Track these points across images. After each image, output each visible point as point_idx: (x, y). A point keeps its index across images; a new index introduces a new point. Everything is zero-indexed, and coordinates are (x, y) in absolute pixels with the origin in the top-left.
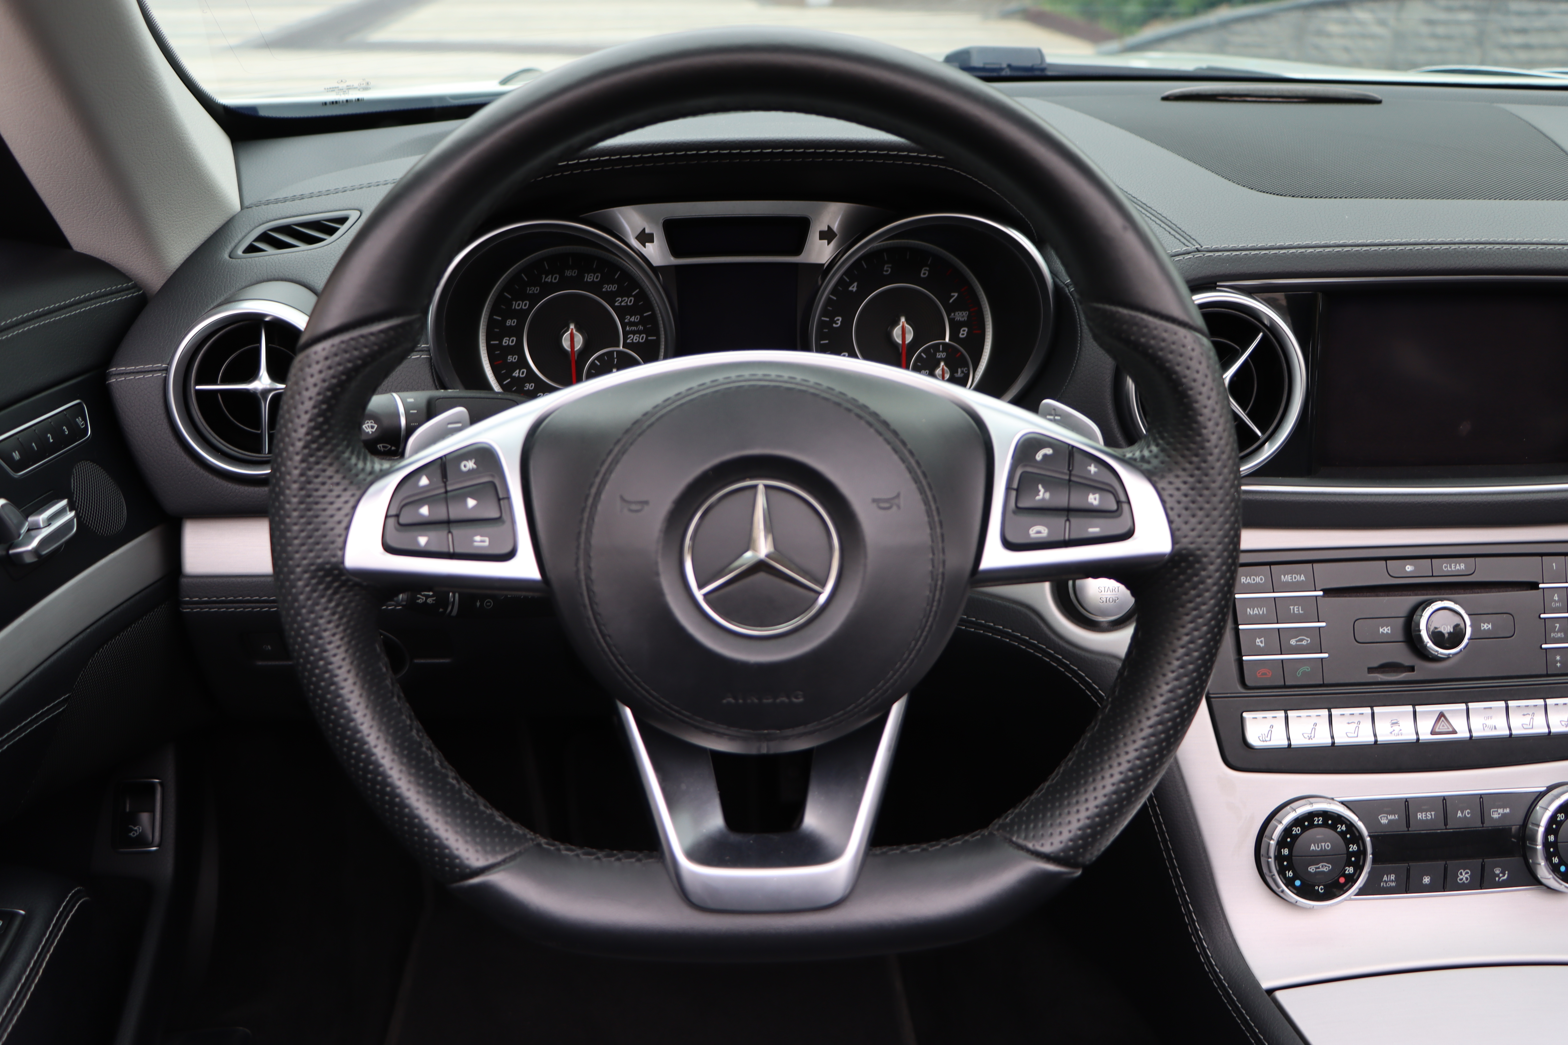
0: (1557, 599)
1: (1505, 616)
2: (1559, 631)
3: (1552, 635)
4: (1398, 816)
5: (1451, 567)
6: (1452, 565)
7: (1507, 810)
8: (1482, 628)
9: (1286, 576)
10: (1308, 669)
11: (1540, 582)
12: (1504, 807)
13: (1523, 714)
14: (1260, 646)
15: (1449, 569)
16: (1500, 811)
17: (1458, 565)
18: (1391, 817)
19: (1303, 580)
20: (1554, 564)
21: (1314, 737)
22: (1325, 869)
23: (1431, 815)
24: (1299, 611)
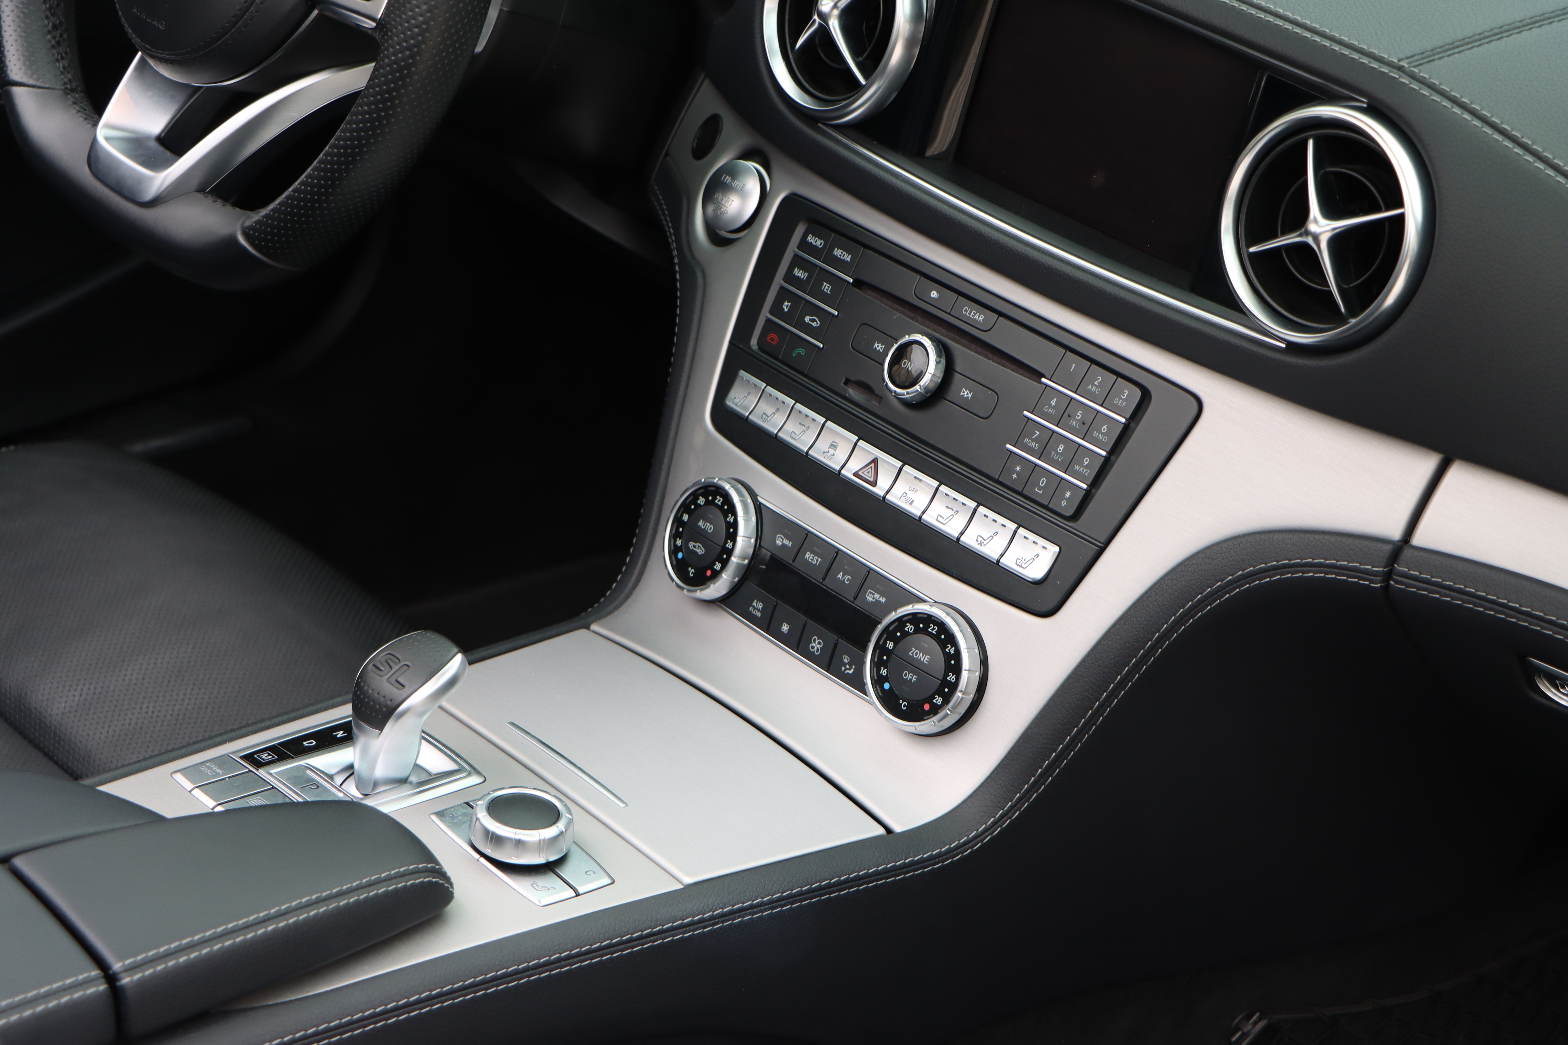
0: (1053, 404)
1: (990, 392)
2: (1035, 440)
3: (1026, 440)
4: (791, 545)
5: (970, 313)
6: (973, 311)
7: (883, 600)
8: (962, 394)
9: (839, 250)
10: (803, 352)
11: (1047, 376)
12: (882, 595)
13: (947, 505)
14: (784, 309)
15: (967, 315)
16: (877, 596)
17: (978, 314)
18: (786, 542)
19: (848, 261)
20: (1074, 365)
21: (768, 421)
22: (699, 551)
23: (817, 561)
24: (827, 290)
